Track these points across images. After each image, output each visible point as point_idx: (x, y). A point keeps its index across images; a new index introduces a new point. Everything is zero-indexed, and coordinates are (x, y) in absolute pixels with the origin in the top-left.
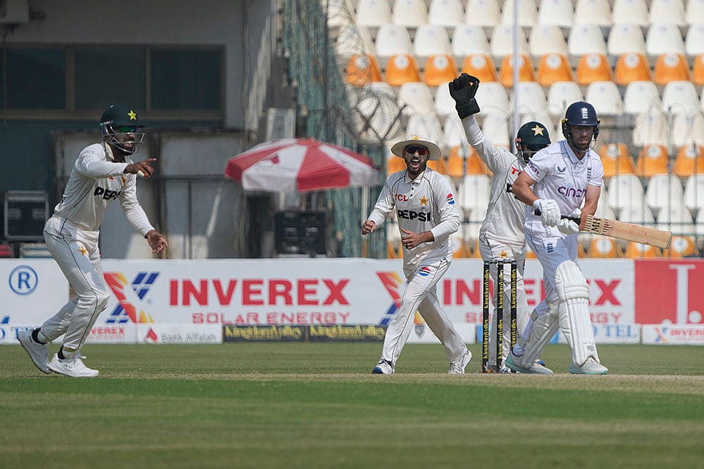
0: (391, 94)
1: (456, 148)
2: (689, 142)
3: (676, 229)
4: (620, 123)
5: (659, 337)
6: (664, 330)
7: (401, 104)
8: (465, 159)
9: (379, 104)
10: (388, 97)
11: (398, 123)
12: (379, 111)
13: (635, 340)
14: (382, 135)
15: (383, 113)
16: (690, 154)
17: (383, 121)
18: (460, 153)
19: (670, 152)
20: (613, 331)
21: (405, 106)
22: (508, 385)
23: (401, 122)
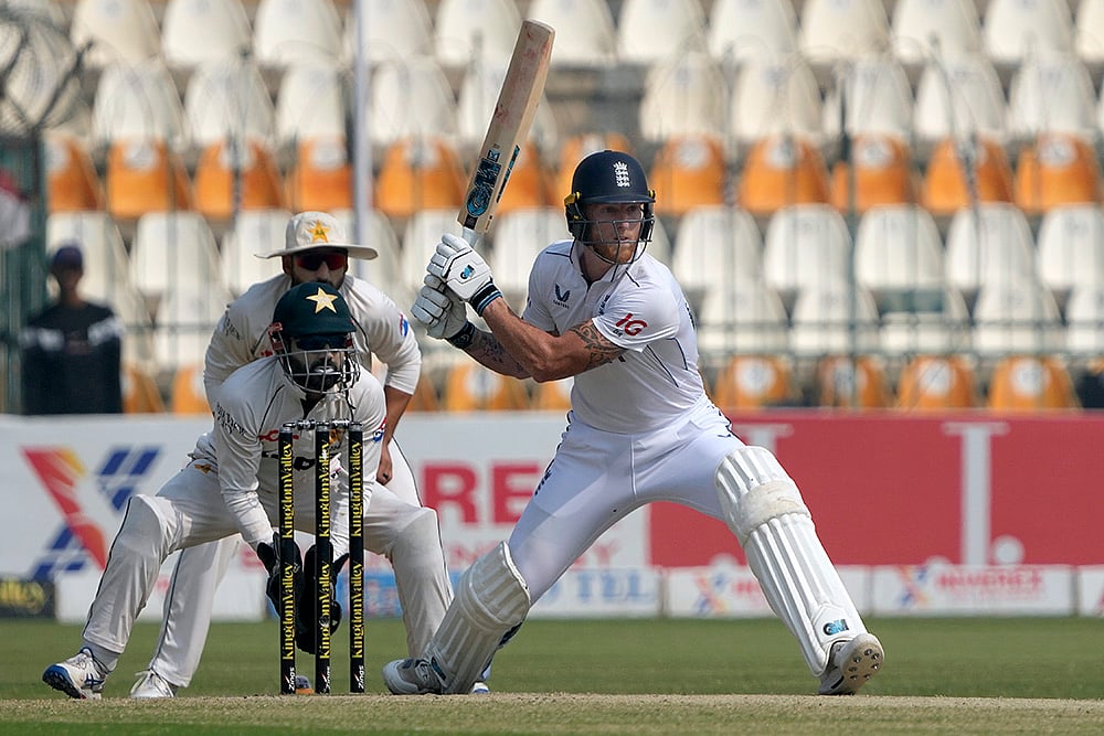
0: (56, 15)
1: (218, 149)
2: (775, 130)
3: (745, 341)
4: (611, 85)
5: (707, 601)
6: (719, 582)
7: (79, 38)
8: (236, 174)
9: (25, 42)
10: (46, 22)
11: (72, 89)
12: (26, 56)
13: (644, 607)
14: (34, 113)
15: (35, 63)
16: (776, 159)
17: (37, 79)
18: (226, 160)
19: (731, 154)
20: (597, 587)
21: (90, 45)
22: (344, 723)
23: (82, 85)
